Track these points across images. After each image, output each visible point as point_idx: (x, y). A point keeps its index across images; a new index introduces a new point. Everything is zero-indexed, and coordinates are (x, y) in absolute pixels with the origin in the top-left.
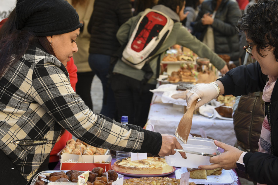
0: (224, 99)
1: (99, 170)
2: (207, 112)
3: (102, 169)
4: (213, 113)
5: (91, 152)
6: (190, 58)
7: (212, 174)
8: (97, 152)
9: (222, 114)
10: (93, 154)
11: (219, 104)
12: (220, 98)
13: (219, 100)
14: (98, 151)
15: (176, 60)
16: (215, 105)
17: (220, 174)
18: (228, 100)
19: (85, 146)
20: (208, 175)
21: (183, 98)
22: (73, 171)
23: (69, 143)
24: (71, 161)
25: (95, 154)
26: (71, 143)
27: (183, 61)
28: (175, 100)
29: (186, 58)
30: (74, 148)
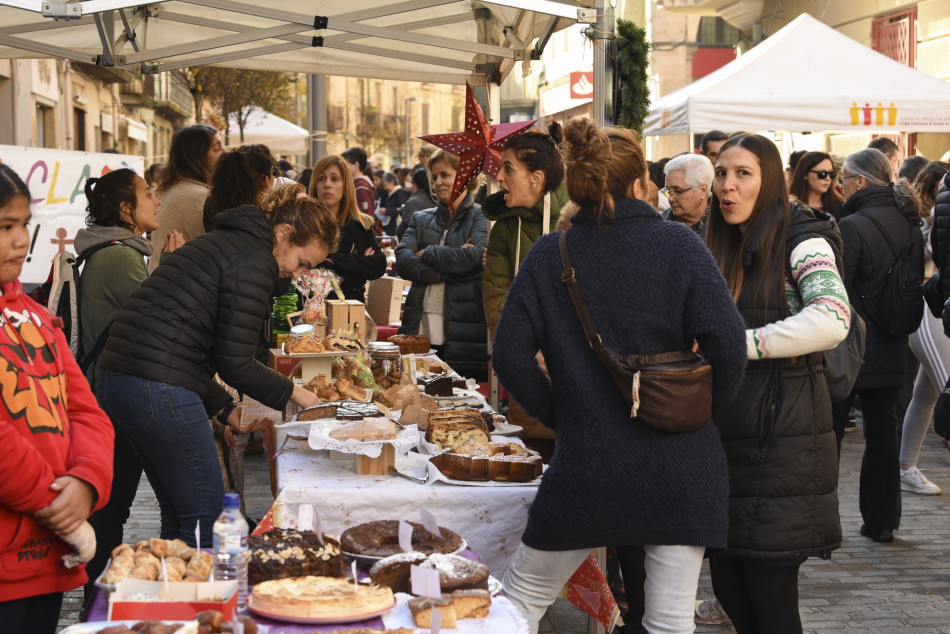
0: (447, 436)
1: (212, 618)
2: (413, 468)
3: (218, 615)
4: (427, 470)
5: (177, 574)
6: (353, 344)
7: (467, 616)
8: (191, 575)
9: (449, 473)
10: (181, 578)
11: (436, 450)
12: (437, 434)
13: (434, 441)
14: (191, 571)
15: (323, 348)
16: (426, 451)
17: (485, 616)
18: (455, 438)
19: (157, 560)
20: (458, 619)
21: (357, 438)
22: (152, 622)
23: (119, 554)
24: (140, 598)
25: (184, 577)
26: (123, 554)
27: (338, 351)
28: (340, 443)
29: (346, 343)
30: (133, 565)
